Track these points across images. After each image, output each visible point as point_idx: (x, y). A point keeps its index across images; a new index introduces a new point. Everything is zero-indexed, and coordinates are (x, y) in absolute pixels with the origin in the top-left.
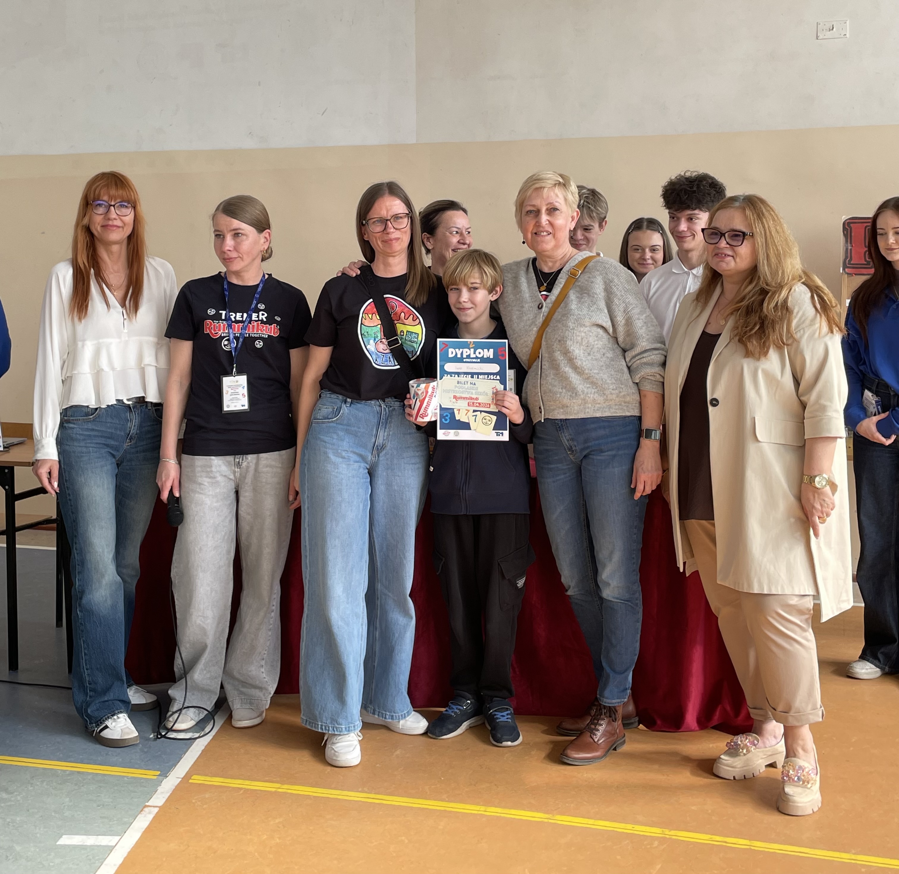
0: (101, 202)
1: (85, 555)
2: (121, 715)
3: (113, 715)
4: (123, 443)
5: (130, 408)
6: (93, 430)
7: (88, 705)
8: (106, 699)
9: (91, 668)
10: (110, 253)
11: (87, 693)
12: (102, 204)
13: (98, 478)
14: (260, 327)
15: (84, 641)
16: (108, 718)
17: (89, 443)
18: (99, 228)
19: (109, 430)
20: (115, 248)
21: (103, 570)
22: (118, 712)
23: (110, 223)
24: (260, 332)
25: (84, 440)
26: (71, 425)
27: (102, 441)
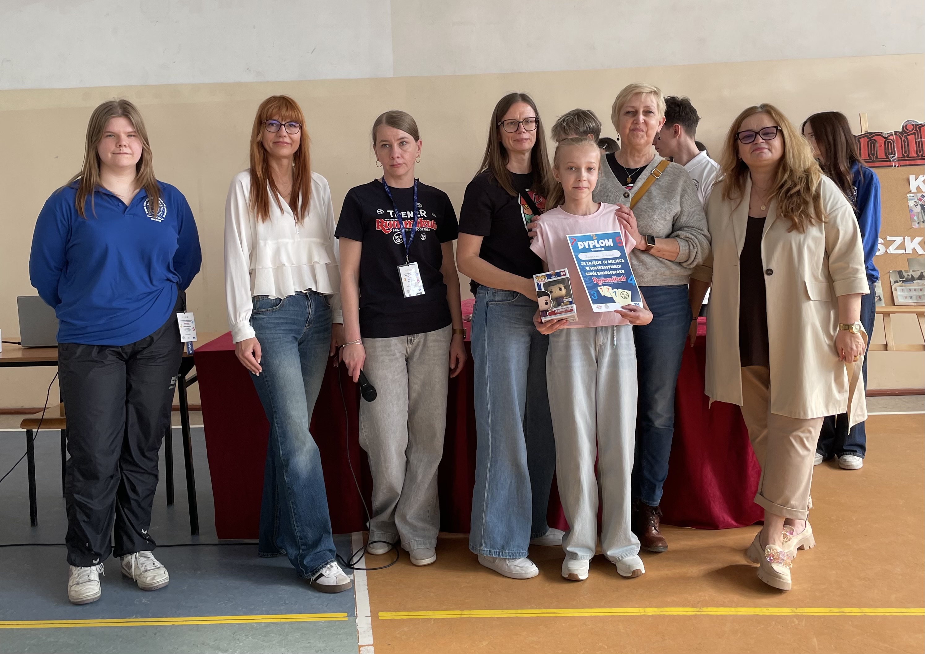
0: (273, 122)
1: (286, 427)
2: (332, 564)
3: (326, 564)
4: (304, 327)
5: (307, 296)
6: (280, 318)
7: (303, 557)
8: (319, 550)
9: (302, 526)
10: (280, 165)
11: (299, 547)
12: (274, 123)
13: (290, 359)
14: (423, 223)
15: (292, 503)
16: (323, 567)
17: (279, 330)
18: (271, 145)
19: (292, 317)
20: (285, 162)
21: (303, 438)
22: (331, 561)
23: (281, 140)
24: (424, 226)
25: (274, 327)
26: (262, 316)
27: (287, 327)
